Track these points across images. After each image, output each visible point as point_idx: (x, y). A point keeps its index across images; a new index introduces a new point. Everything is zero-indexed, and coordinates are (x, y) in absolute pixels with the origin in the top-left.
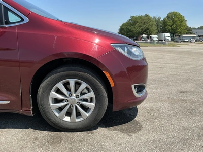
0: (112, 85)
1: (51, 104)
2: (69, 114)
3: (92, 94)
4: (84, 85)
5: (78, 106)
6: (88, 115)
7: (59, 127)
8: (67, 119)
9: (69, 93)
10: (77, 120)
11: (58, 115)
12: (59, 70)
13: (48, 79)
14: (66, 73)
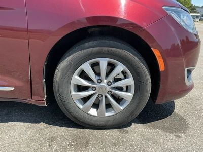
0: (162, 68)
1: (73, 93)
2: (96, 106)
3: (130, 81)
4: (120, 68)
5: (109, 96)
6: (122, 108)
7: (83, 122)
8: (93, 112)
9: (98, 78)
10: (107, 114)
11: (81, 107)
12: (87, 44)
13: (71, 57)
14: (96, 49)
